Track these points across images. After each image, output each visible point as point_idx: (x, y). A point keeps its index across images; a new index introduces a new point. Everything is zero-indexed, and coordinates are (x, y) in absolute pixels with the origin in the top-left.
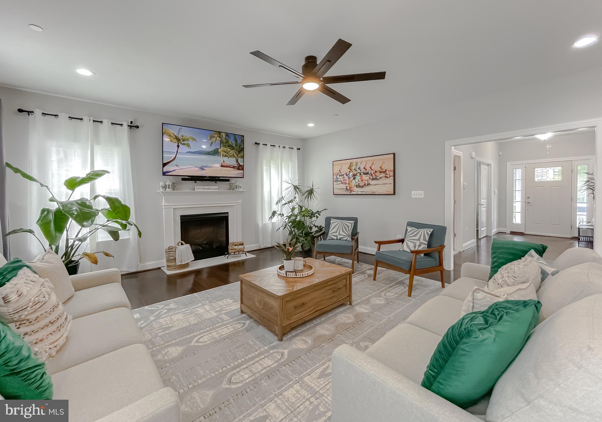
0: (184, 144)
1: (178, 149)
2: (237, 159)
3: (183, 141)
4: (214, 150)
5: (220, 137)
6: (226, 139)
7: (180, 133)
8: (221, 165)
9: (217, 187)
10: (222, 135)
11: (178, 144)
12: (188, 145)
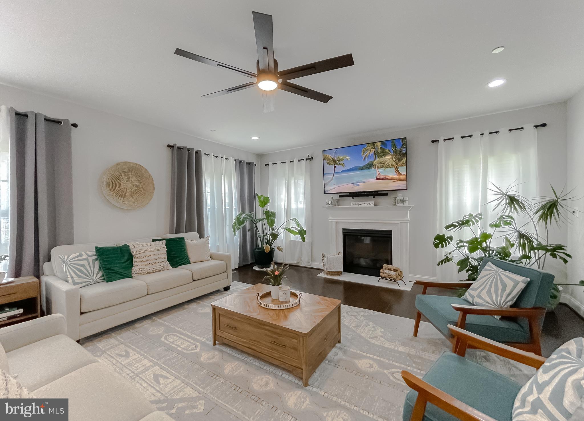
0: (339, 164)
1: (335, 170)
2: (397, 168)
3: (339, 161)
4: (368, 164)
5: (374, 148)
6: (382, 148)
7: (336, 155)
8: (377, 178)
9: (373, 202)
10: (377, 145)
11: (335, 165)
12: (343, 164)
